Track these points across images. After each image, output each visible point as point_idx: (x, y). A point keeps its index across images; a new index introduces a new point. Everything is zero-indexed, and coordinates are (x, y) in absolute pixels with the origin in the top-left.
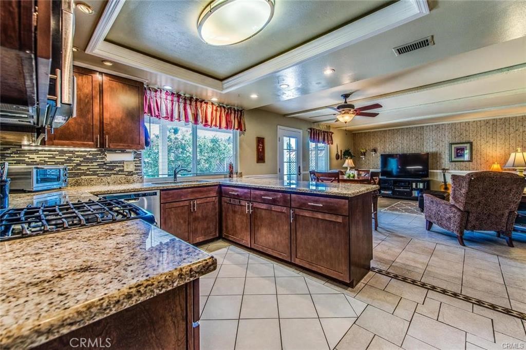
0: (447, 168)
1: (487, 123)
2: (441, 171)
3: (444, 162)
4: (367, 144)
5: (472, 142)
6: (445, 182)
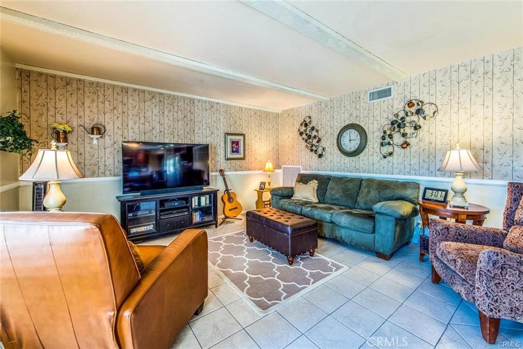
2: (218, 173)
3: (219, 159)
4: (74, 111)
5: (244, 135)
6: (227, 190)
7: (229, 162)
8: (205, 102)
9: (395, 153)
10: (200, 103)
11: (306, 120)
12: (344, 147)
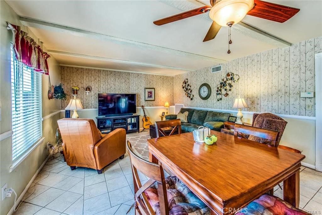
0: (144, 105)
1: (161, 78)
2: (141, 107)
3: (142, 101)
4: (80, 81)
5: (155, 88)
6: (145, 116)
7: (147, 102)
8: (135, 74)
9: (222, 98)
10: (133, 74)
11: (185, 80)
12: (201, 95)
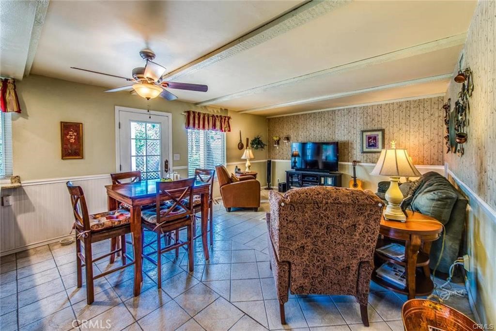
0: (358, 160)
1: (400, 106)
5: (384, 130)
6: (354, 177)
7: (365, 155)
